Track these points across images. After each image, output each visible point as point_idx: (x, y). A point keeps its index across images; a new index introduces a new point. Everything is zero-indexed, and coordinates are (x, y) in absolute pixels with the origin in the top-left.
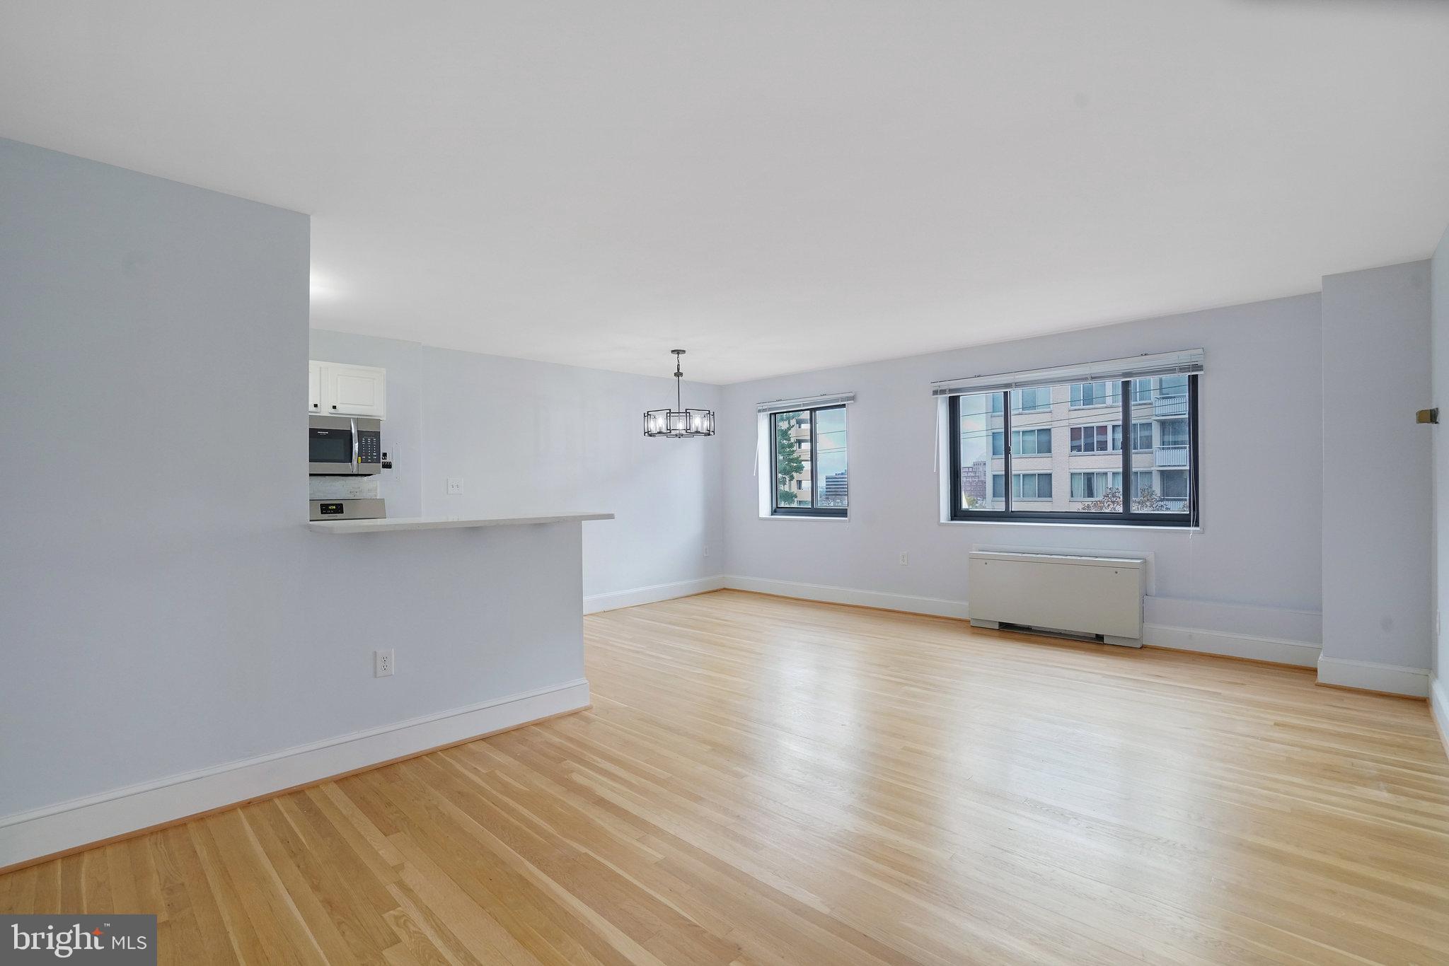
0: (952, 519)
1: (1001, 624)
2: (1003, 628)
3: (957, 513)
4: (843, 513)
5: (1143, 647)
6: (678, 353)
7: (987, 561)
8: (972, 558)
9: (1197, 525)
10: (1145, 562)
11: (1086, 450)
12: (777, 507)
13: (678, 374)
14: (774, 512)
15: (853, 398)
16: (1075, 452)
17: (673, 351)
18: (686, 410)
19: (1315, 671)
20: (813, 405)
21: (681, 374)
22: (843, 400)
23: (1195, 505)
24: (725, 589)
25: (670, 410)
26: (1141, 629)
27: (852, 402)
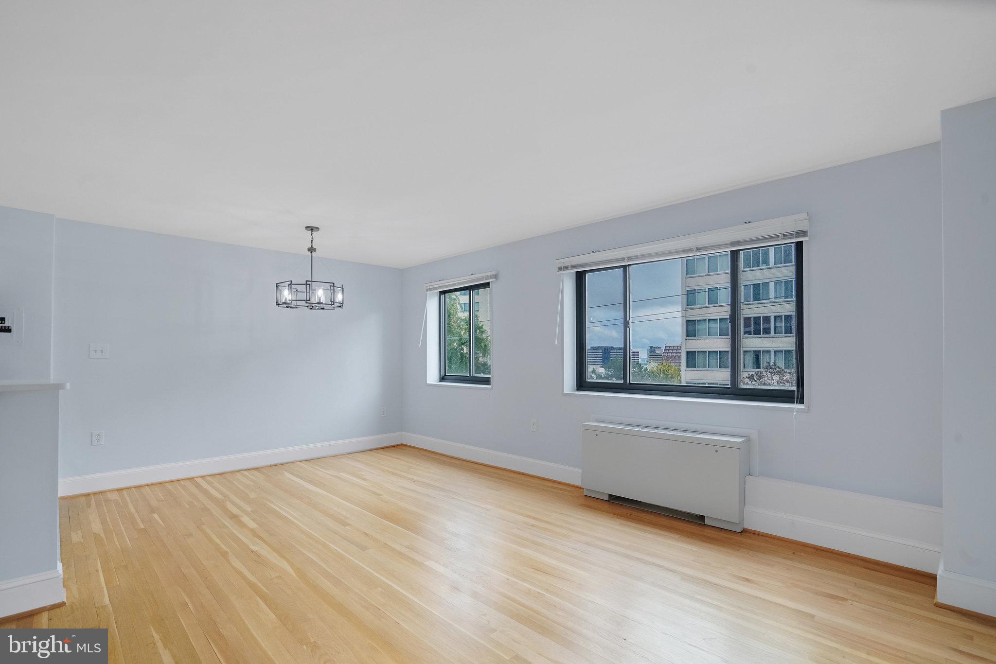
0: (578, 390)
1: (611, 496)
2: (613, 499)
3: (582, 384)
4: (486, 381)
5: (744, 531)
6: (312, 230)
7: (598, 433)
8: (586, 429)
9: (801, 401)
10: (748, 440)
11: (755, 334)
12: (445, 375)
13: (312, 250)
14: (443, 378)
15: (496, 277)
16: (747, 336)
17: (307, 227)
18: (307, 281)
19: (933, 578)
20: (470, 283)
21: (315, 250)
22: (487, 278)
23: (800, 382)
24: (402, 445)
25: (291, 281)
26: (742, 511)
27: (494, 280)
